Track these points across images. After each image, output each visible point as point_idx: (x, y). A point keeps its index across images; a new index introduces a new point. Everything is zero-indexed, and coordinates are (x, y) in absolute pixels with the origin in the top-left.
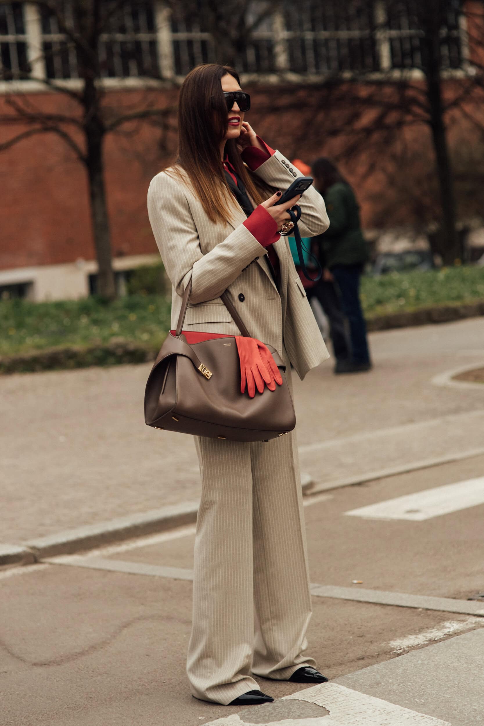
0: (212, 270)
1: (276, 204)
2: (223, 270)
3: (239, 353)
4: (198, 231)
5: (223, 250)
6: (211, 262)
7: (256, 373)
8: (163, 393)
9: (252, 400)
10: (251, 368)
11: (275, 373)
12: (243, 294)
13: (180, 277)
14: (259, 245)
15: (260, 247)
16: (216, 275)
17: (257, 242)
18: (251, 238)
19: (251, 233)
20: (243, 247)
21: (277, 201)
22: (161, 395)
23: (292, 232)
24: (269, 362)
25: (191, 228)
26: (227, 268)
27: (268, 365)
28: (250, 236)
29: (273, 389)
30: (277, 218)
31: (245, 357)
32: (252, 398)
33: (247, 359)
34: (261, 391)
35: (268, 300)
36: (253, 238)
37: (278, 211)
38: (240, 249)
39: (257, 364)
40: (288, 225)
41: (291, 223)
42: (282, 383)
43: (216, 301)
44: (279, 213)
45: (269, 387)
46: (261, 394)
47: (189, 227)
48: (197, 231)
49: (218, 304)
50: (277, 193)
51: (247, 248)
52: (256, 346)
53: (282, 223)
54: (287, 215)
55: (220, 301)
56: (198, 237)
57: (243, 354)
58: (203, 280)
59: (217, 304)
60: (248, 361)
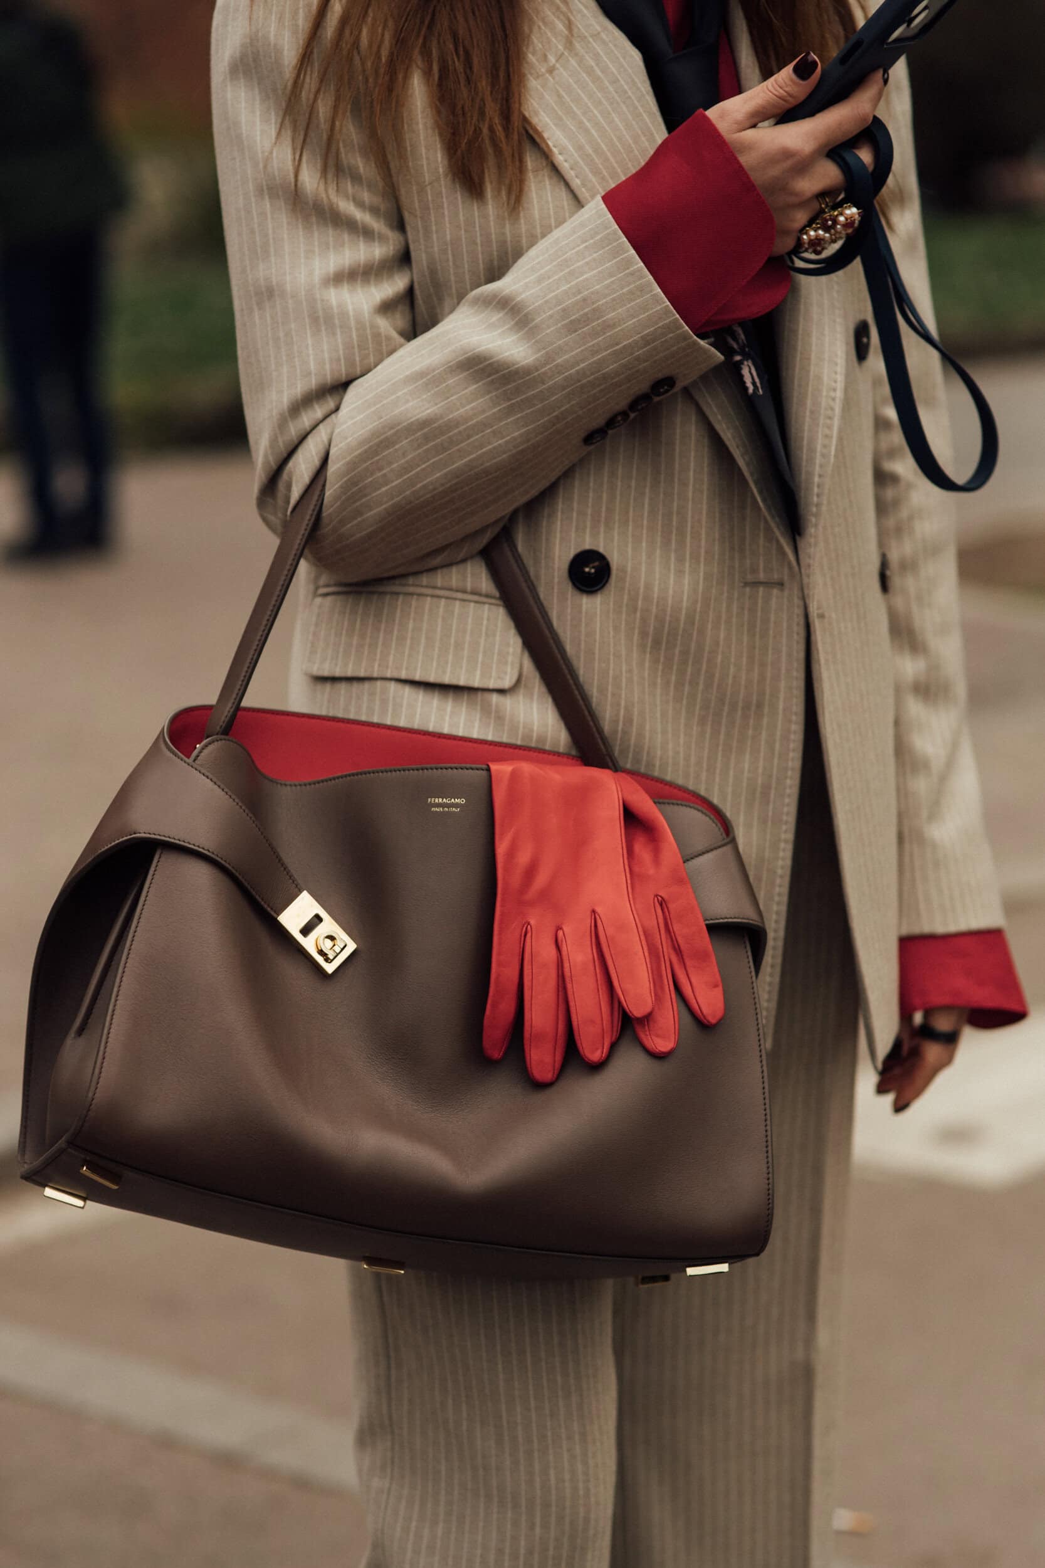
0: (424, 423)
1: (787, 115)
2: (484, 425)
3: (501, 849)
4: (408, 228)
5: (492, 327)
6: (428, 380)
7: (579, 956)
8: (80, 1032)
9: (539, 1097)
10: (559, 928)
11: (688, 963)
12: (601, 550)
13: (282, 448)
14: (666, 311)
15: (673, 327)
16: (445, 449)
17: (658, 301)
18: (632, 274)
19: (633, 252)
20: (586, 320)
21: (793, 102)
22: (69, 1041)
23: (854, 258)
24: (663, 903)
25: (374, 211)
26: (500, 420)
27: (654, 920)
28: (629, 262)
29: (663, 1045)
30: (780, 186)
31: (530, 872)
32: (540, 1086)
33: (541, 880)
34: (592, 1049)
35: (748, 589)
36: (642, 277)
37: (786, 154)
38: (572, 327)
39: (594, 911)
40: (835, 221)
41: (848, 212)
42: (719, 1013)
43: (454, 577)
44: (789, 163)
45: (642, 1036)
46: (596, 1068)
47: (360, 204)
48: (400, 226)
49: (464, 592)
50: (794, 63)
51: (607, 326)
52: (617, 813)
53: (801, 217)
54: (828, 174)
55: (477, 576)
56: (404, 258)
57: (523, 858)
58: (380, 469)
59: (460, 595)
60: (545, 895)
